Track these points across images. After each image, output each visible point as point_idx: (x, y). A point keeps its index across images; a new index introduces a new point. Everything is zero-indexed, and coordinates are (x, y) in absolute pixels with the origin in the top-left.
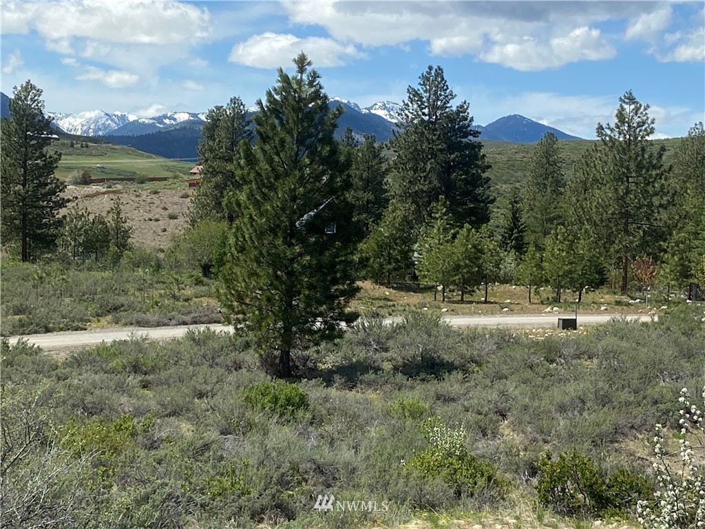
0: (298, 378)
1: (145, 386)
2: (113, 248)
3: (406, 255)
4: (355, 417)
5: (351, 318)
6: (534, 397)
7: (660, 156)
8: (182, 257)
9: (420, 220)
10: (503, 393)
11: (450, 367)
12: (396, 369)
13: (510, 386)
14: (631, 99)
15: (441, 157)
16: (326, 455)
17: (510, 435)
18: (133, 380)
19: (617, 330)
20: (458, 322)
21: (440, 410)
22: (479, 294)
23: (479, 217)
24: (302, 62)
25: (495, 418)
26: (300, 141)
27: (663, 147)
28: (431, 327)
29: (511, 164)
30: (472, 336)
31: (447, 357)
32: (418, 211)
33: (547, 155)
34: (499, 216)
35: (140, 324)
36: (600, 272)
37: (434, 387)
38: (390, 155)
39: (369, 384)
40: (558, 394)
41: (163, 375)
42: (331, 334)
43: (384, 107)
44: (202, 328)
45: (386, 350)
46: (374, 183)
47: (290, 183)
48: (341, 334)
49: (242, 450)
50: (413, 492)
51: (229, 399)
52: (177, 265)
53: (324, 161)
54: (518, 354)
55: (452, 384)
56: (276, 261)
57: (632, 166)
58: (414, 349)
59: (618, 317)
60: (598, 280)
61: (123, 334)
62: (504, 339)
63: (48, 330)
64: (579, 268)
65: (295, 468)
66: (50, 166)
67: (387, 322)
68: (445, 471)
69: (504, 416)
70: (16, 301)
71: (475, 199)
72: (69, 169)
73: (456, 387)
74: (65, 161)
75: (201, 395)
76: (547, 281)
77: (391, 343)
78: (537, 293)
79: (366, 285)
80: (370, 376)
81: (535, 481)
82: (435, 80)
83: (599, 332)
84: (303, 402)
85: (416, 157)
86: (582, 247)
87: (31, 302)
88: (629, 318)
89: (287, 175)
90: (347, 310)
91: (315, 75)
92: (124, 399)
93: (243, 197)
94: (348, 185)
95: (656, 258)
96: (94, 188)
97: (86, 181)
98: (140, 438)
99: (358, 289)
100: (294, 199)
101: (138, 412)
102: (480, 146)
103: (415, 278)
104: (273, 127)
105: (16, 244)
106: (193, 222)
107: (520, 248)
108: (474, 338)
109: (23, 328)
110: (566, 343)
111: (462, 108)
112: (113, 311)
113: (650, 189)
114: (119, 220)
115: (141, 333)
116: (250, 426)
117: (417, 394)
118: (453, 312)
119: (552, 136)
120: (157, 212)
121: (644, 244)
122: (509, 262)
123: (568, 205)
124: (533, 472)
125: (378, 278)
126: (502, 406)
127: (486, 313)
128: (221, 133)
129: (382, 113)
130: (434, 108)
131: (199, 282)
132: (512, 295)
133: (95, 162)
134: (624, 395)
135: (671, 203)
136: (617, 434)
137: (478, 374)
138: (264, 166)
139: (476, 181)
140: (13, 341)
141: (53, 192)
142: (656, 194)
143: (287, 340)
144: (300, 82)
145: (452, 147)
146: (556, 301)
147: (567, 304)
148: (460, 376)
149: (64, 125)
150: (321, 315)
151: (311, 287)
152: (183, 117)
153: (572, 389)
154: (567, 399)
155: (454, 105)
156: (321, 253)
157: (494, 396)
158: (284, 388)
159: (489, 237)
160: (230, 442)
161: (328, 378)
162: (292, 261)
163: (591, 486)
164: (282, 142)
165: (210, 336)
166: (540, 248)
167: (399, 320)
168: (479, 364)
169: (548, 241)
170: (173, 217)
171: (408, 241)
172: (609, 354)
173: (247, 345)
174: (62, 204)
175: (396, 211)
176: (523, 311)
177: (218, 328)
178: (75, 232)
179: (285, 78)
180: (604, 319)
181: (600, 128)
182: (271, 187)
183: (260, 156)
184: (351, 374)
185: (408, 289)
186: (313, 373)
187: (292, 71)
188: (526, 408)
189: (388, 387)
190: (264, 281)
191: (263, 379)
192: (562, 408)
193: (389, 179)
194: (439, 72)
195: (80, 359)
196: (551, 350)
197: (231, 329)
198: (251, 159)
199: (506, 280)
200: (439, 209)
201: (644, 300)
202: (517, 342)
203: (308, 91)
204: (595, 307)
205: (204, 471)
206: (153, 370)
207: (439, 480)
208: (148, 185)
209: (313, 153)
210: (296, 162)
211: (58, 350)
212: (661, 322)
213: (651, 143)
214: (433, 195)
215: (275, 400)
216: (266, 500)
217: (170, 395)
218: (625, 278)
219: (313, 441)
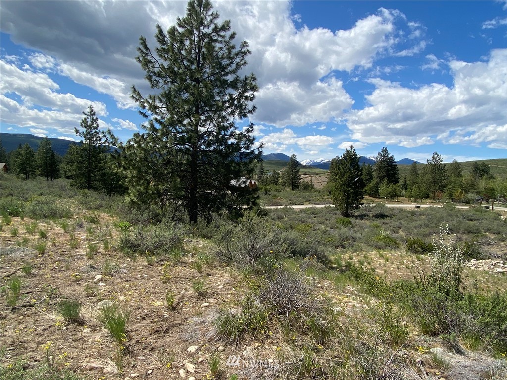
0: (349, 217)
1: (315, 217)
2: (310, 188)
3: (377, 190)
4: (362, 226)
5: (362, 204)
6: (408, 224)
7: (444, 167)
8: (325, 190)
9: (381, 182)
10: (400, 223)
11: (387, 216)
12: (373, 216)
13: (402, 222)
14: (436, 154)
15: (386, 168)
16: (354, 235)
17: (401, 233)
18: (312, 216)
19: (431, 209)
20: (389, 206)
21: (384, 226)
22: (395, 199)
23: (396, 181)
24: (351, 147)
25: (398, 228)
26: (351, 165)
27: (445, 165)
28: (382, 207)
29: (405, 170)
30: (393, 209)
31: (386, 214)
32: (380, 181)
33: (414, 167)
34: (401, 182)
35: (315, 204)
36: (428, 195)
37: (382, 220)
38: (374, 168)
39: (366, 219)
40: (414, 224)
41: (319, 215)
42: (357, 208)
43: (373, 157)
44: (328, 205)
45: (371, 212)
46: (370, 174)
47: (348, 174)
48: (360, 208)
49: (335, 232)
50: (375, 245)
51: (333, 221)
52: (324, 192)
53: (356, 169)
54: (404, 214)
55: (387, 220)
56: (344, 191)
57: (436, 169)
58: (378, 212)
59: (432, 206)
60: (427, 197)
61: (311, 206)
62: (401, 210)
63: (296, 205)
64: (422, 194)
65: (347, 237)
66: (298, 171)
67: (371, 205)
68: (383, 240)
69: (400, 228)
70: (289, 199)
71: (395, 178)
72: (302, 172)
73: (388, 221)
74: (301, 170)
75: (327, 220)
76: (413, 197)
77: (372, 210)
78: (410, 199)
79: (367, 197)
80: (367, 217)
81: (407, 244)
82: (385, 151)
83: (427, 209)
84: (350, 223)
85: (380, 168)
86: (422, 189)
87: (293, 199)
88: (434, 206)
89: (347, 172)
90: (361, 202)
91: (354, 150)
92: (310, 220)
93: (337, 177)
94: (362, 174)
95: (443, 192)
96: (307, 176)
97: (305, 174)
98: (312, 228)
99: (364, 198)
100: (349, 177)
101: (313, 223)
102: (396, 165)
103: (379, 196)
104: (344, 162)
105: (290, 187)
106: (328, 183)
107: (406, 189)
108: (393, 210)
109: (291, 204)
110: (417, 211)
111: (392, 157)
112: (309, 201)
113: (441, 175)
114: (312, 182)
115: (315, 206)
116: (337, 227)
117: (378, 222)
118: (389, 204)
119: (415, 163)
120: (320, 181)
121: (439, 188)
122: (403, 192)
123: (419, 179)
124: (407, 242)
125: (370, 195)
126: (399, 226)
127: (397, 204)
128: (334, 164)
129: (373, 159)
130: (384, 157)
131: (328, 195)
132: (404, 200)
133: (308, 170)
134: (432, 225)
135: (447, 178)
136: (430, 234)
137: (394, 218)
138: (342, 170)
139: (395, 173)
140: (288, 207)
141: (298, 177)
142: (443, 176)
143: (347, 209)
144: (351, 152)
145: (389, 166)
146: (415, 202)
147: (418, 203)
148: (389, 218)
149: (302, 163)
150: (355, 203)
151: (352, 197)
152: (327, 161)
153: (418, 223)
154: (417, 225)
155: (390, 156)
156: (355, 190)
157: (398, 223)
158: (345, 219)
159: (398, 186)
160: (332, 230)
161: (356, 217)
162: (348, 191)
163: (422, 246)
164: (346, 165)
165: (330, 207)
166: (411, 189)
167: (374, 205)
168: (394, 216)
169: (414, 187)
170: (324, 182)
171: (377, 187)
172: (428, 215)
173: (338, 209)
174: (300, 179)
175: (375, 181)
176: (407, 204)
177: (331, 205)
178: (303, 185)
179: (347, 151)
180: (428, 206)
181: (428, 160)
182: (344, 175)
183: (341, 168)
184: (362, 217)
185: (377, 198)
186: (353, 216)
187: (349, 149)
188: (406, 226)
189: (371, 220)
190: (341, 195)
191: (341, 217)
192: (415, 227)
193: (374, 173)
194: (386, 149)
195: (302, 211)
196: (413, 213)
197: (334, 206)
198: (339, 169)
199: (403, 196)
200: (385, 180)
201: (439, 202)
202: (404, 211)
203: (353, 154)
204: (425, 203)
205: (326, 237)
206: (317, 214)
207: (382, 242)
208: (319, 175)
209: (353, 167)
210: (350, 169)
211: (297, 209)
212: (443, 207)
213: (442, 164)
214: (384, 177)
215: (343, 222)
216: (339, 244)
217: (320, 219)
218: (434, 197)
219: (352, 231)
